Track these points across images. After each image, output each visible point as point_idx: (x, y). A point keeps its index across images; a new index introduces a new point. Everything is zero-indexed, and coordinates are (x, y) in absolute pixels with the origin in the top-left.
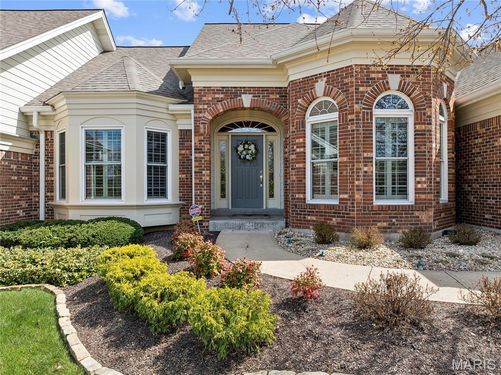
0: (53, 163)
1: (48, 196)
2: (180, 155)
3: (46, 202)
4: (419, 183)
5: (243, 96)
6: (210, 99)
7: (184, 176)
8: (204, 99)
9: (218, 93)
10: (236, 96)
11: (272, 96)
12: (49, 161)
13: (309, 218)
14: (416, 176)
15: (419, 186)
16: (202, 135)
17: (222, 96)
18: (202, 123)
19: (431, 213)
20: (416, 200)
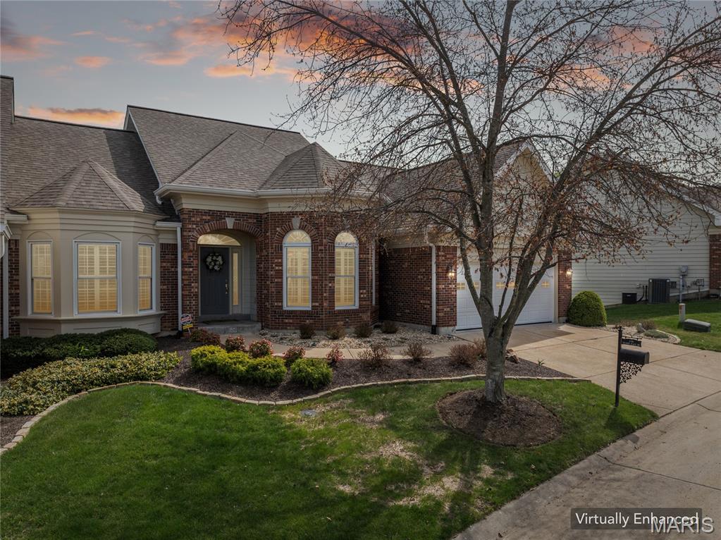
0: (18, 275)
1: (12, 311)
2: (161, 267)
3: (10, 317)
4: (362, 294)
5: (227, 220)
6: (198, 219)
7: (165, 287)
8: (193, 219)
9: (205, 215)
10: (221, 219)
11: (250, 221)
12: (14, 272)
13: (287, 321)
14: (360, 289)
15: (362, 296)
16: (191, 251)
17: (209, 218)
18: (191, 241)
19: (369, 314)
20: (360, 305)
